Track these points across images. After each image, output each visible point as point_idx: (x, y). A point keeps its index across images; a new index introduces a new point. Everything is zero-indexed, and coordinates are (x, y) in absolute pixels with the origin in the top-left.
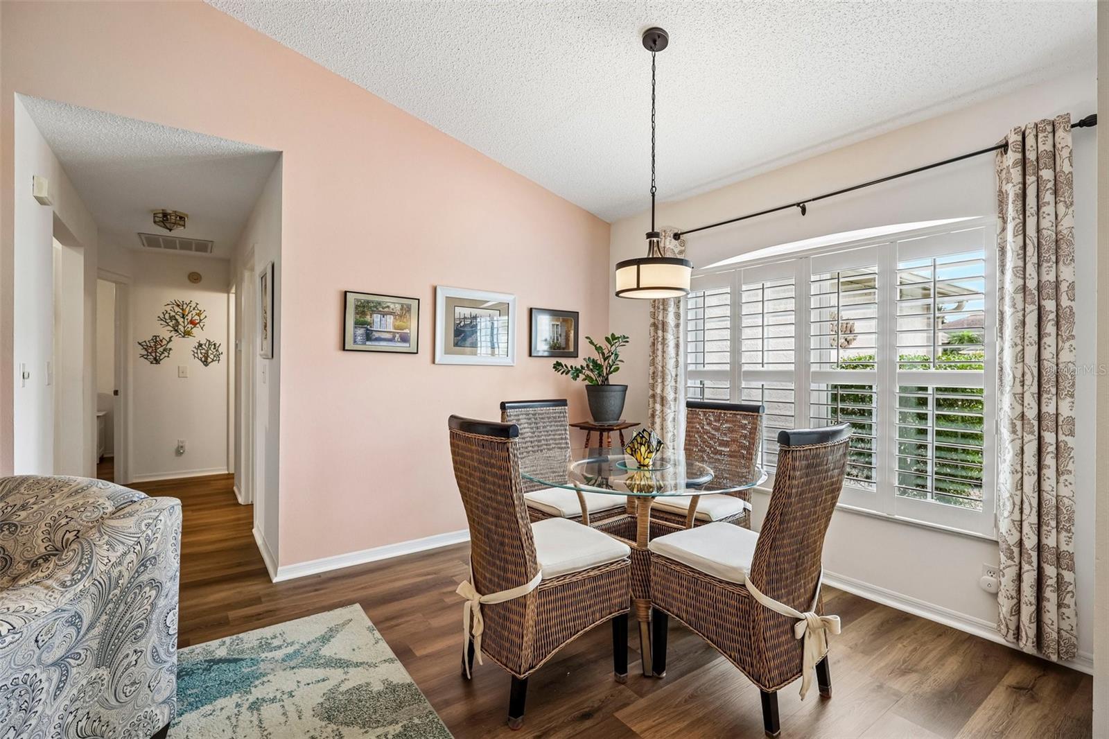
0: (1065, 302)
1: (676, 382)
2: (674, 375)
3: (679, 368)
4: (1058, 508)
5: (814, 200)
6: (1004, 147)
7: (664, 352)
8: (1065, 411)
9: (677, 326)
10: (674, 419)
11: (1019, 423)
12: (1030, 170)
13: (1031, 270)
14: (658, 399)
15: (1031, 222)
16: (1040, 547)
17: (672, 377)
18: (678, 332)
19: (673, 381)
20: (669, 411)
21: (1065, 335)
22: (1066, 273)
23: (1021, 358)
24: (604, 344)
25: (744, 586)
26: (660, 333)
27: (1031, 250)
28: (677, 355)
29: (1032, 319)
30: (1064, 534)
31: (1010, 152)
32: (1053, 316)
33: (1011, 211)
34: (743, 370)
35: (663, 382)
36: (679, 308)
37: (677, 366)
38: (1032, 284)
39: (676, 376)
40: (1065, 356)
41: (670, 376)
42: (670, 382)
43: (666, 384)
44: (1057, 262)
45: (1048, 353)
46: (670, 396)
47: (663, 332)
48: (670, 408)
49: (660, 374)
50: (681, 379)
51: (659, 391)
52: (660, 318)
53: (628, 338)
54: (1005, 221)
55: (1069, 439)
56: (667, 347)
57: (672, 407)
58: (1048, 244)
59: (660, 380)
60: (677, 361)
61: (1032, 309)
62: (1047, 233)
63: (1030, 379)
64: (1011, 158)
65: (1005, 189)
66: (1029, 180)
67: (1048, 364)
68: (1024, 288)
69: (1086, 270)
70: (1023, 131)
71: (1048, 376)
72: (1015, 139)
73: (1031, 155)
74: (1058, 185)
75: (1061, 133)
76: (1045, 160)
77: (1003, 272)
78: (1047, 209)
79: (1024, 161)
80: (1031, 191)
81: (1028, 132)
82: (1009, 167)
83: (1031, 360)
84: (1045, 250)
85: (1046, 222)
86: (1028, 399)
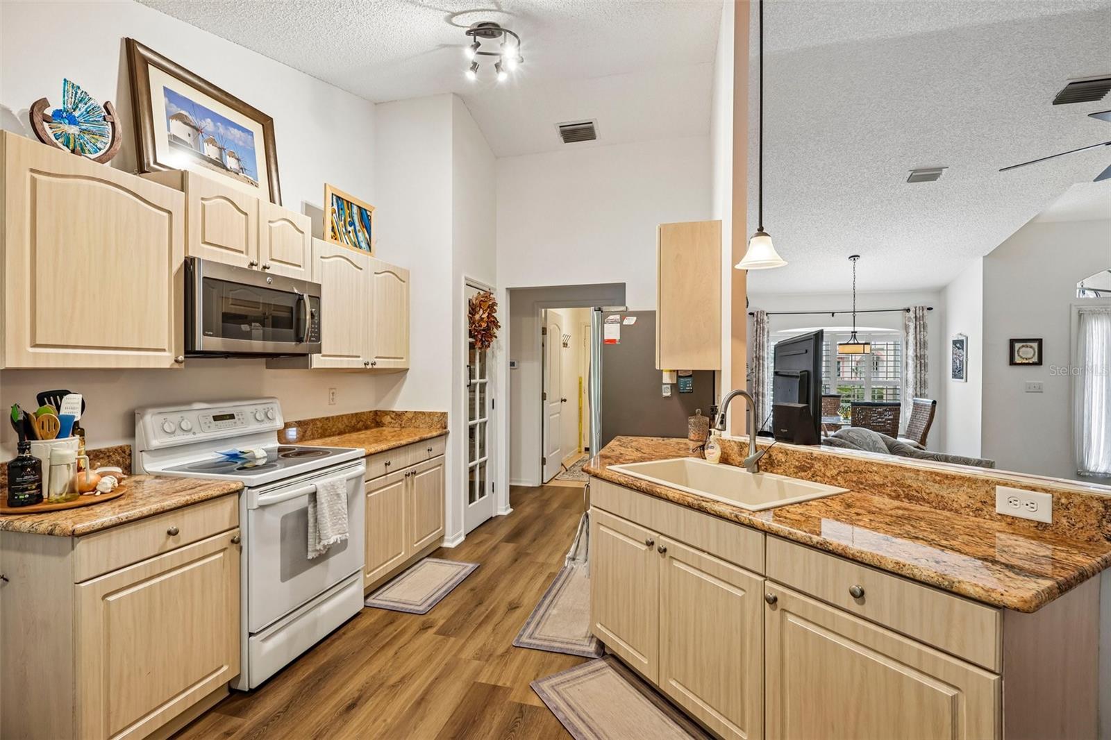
0: (926, 361)
6: (908, 310)
8: (927, 393)
12: (918, 320)
13: (918, 350)
15: (918, 336)
21: (926, 370)
22: (927, 352)
23: (916, 377)
27: (918, 344)
29: (918, 365)
31: (911, 312)
32: (923, 365)
33: (912, 331)
38: (919, 355)
40: (926, 376)
44: (924, 349)
45: (923, 376)
54: (907, 333)
58: (922, 343)
61: (918, 362)
62: (922, 340)
63: (918, 383)
64: (912, 314)
65: (907, 323)
66: (918, 323)
67: (923, 379)
68: (916, 356)
69: (930, 352)
70: (916, 308)
71: (923, 382)
72: (912, 309)
73: (918, 316)
74: (924, 326)
75: (925, 311)
76: (921, 318)
77: (907, 349)
78: (922, 333)
79: (916, 316)
80: (918, 327)
81: (917, 308)
82: (910, 317)
83: (918, 377)
84: (921, 345)
85: (922, 337)
86: (918, 389)
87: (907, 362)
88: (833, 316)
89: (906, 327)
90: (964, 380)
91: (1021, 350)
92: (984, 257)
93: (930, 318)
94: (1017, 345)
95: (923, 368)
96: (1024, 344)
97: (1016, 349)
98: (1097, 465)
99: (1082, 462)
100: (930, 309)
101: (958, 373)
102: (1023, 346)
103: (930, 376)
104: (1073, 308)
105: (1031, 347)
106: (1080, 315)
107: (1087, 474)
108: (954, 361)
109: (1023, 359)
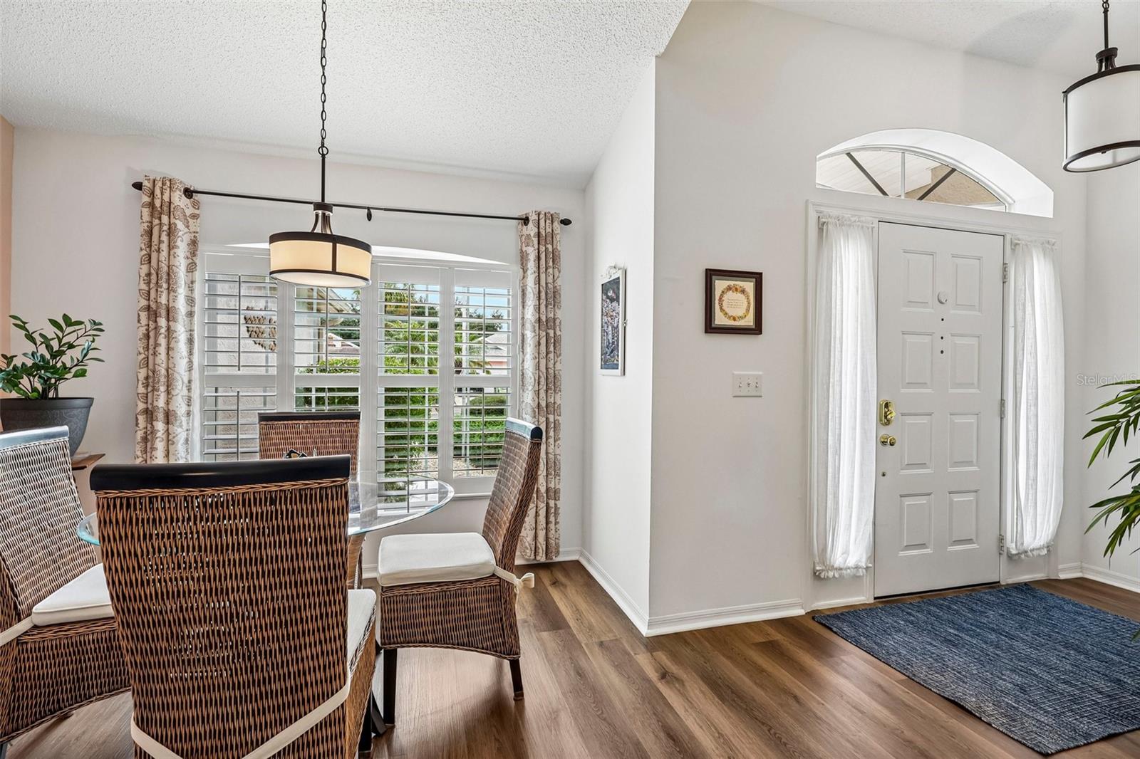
0: (558, 333)
1: (189, 390)
2: (186, 381)
3: (193, 372)
4: (555, 462)
5: (386, 209)
6: (526, 221)
7: (169, 349)
8: (558, 402)
9: (190, 314)
10: (187, 440)
11: (537, 410)
12: (543, 242)
13: (543, 308)
14: (161, 416)
15: (543, 276)
16: (548, 490)
17: (183, 383)
18: (191, 323)
19: (185, 389)
20: (179, 430)
21: (558, 353)
22: (559, 314)
23: (538, 367)
24: (50, 332)
25: (494, 575)
26: (162, 322)
27: (543, 295)
28: (191, 353)
29: (543, 341)
30: (558, 478)
31: (531, 224)
32: (552, 341)
33: (531, 265)
34: (295, 374)
35: (168, 392)
36: (192, 291)
37: (190, 369)
38: (544, 319)
39: (190, 382)
40: (558, 366)
41: (180, 383)
42: (180, 390)
43: (174, 393)
44: (554, 306)
45: (551, 365)
46: (180, 407)
47: (168, 320)
48: (181, 426)
49: (163, 379)
50: (196, 386)
51: (161, 403)
52: (163, 300)
53: (100, 324)
54: (525, 271)
55: (559, 418)
56: (177, 342)
57: (184, 424)
58: (551, 294)
59: (162, 388)
60: (190, 362)
61: (543, 334)
62: (550, 286)
63: (543, 381)
64: (531, 229)
65: (524, 249)
66: (543, 249)
67: (551, 371)
68: (539, 320)
69: (567, 313)
70: (539, 215)
71: (551, 379)
72: (533, 217)
73: (543, 232)
74: (555, 257)
75: (556, 224)
76: (549, 239)
77: (523, 307)
78: (550, 270)
79: (539, 234)
80: (543, 256)
81: (541, 216)
82: (529, 236)
83: (543, 368)
84: (549, 297)
85: (550, 279)
86: (542, 394)
87: (523, 335)
88: (369, 217)
89: (523, 257)
90: (618, 372)
91: (725, 297)
92: (656, 57)
93: (566, 242)
94: (720, 285)
95: (552, 349)
96: (732, 283)
97: (717, 293)
98: (846, 552)
99: (824, 550)
100: (566, 222)
101: (612, 356)
102: (729, 288)
103: (566, 366)
104: (811, 207)
105: (743, 291)
106: (821, 226)
107: (831, 574)
108: (604, 332)
109: (729, 318)
